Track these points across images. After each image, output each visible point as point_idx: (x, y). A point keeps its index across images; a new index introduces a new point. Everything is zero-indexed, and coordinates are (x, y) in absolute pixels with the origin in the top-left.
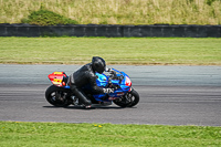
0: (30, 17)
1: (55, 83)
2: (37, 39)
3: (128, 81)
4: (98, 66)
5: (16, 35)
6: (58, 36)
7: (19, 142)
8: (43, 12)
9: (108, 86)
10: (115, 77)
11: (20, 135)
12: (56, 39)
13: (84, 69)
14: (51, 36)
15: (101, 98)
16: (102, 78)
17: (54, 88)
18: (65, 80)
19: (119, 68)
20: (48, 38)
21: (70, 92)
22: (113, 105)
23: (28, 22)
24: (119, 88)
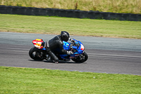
4: (64, 37)
9: (70, 49)
10: (75, 44)
13: (56, 38)
19: (77, 39)
21: (45, 52)
24: (77, 51)
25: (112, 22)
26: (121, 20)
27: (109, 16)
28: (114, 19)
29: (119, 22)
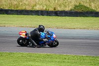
0: (75, 8)
1: (22, 36)
2: (77, 18)
3: (54, 36)
4: (41, 29)
5: (68, 16)
6: (87, 17)
7: (69, 64)
8: (80, 6)
9: (46, 38)
10: (49, 34)
11: (69, 61)
12: (86, 18)
13: (35, 30)
14: (84, 17)
15: (42, 43)
16: (43, 34)
17: (21, 38)
18: (26, 35)
20: (82, 18)
21: (28, 40)
22: (47, 46)
23: (74, 10)
24: (50, 39)
25: (11, 16)
26: (18, 14)
27: (9, 12)
28: (13, 14)
29: (17, 16)
